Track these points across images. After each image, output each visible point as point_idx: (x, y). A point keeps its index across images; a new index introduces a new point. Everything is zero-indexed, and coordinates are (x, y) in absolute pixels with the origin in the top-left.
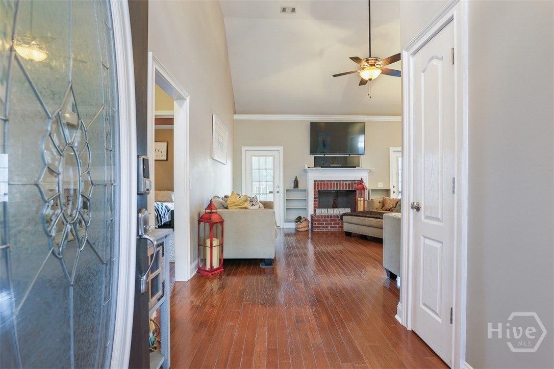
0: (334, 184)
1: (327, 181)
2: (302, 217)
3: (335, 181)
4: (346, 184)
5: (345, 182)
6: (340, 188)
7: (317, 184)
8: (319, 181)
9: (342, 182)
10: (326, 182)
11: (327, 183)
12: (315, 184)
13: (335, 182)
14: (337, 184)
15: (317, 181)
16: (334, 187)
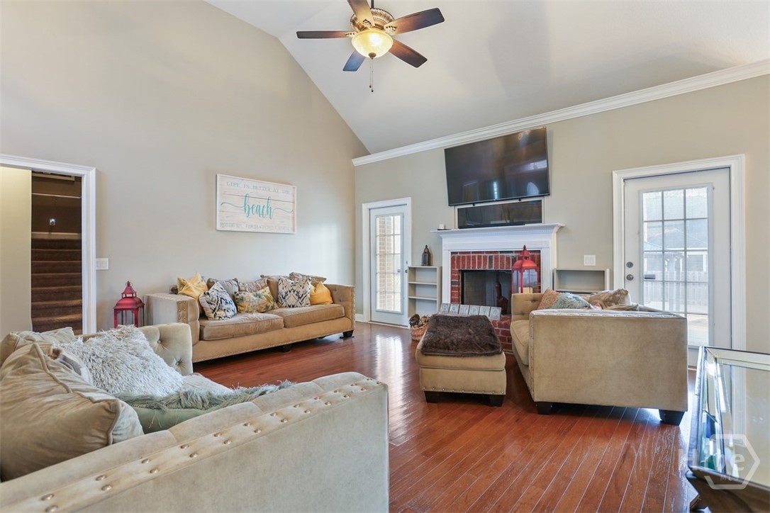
0: (485, 257)
1: (473, 252)
2: (421, 316)
3: (487, 252)
4: (508, 258)
5: (505, 254)
6: (496, 265)
7: (457, 258)
8: (461, 253)
9: (499, 254)
10: (472, 255)
11: (474, 257)
12: (453, 259)
13: (488, 255)
14: (491, 258)
15: (456, 253)
16: (485, 265)
